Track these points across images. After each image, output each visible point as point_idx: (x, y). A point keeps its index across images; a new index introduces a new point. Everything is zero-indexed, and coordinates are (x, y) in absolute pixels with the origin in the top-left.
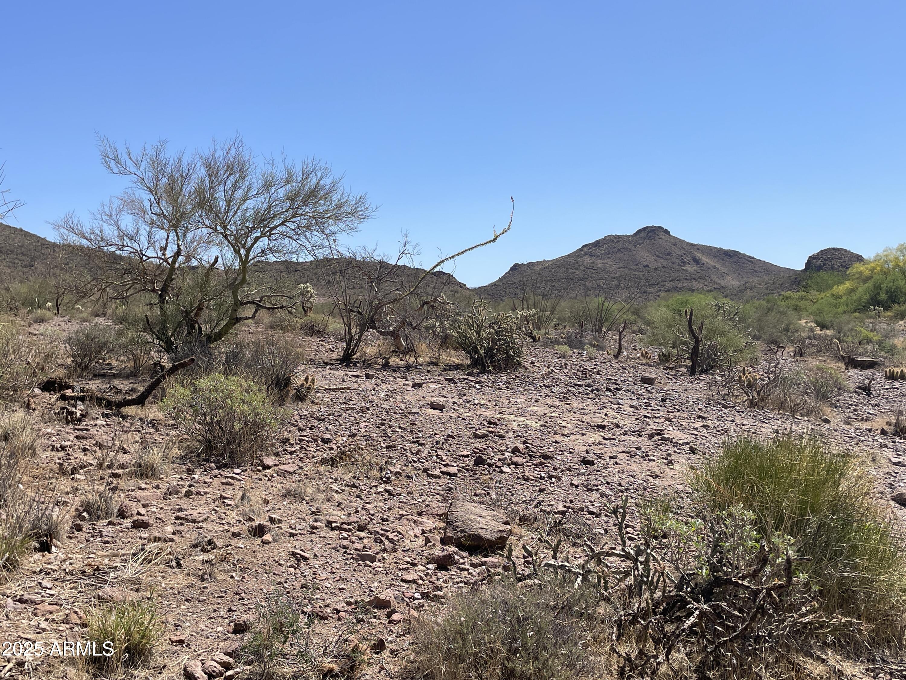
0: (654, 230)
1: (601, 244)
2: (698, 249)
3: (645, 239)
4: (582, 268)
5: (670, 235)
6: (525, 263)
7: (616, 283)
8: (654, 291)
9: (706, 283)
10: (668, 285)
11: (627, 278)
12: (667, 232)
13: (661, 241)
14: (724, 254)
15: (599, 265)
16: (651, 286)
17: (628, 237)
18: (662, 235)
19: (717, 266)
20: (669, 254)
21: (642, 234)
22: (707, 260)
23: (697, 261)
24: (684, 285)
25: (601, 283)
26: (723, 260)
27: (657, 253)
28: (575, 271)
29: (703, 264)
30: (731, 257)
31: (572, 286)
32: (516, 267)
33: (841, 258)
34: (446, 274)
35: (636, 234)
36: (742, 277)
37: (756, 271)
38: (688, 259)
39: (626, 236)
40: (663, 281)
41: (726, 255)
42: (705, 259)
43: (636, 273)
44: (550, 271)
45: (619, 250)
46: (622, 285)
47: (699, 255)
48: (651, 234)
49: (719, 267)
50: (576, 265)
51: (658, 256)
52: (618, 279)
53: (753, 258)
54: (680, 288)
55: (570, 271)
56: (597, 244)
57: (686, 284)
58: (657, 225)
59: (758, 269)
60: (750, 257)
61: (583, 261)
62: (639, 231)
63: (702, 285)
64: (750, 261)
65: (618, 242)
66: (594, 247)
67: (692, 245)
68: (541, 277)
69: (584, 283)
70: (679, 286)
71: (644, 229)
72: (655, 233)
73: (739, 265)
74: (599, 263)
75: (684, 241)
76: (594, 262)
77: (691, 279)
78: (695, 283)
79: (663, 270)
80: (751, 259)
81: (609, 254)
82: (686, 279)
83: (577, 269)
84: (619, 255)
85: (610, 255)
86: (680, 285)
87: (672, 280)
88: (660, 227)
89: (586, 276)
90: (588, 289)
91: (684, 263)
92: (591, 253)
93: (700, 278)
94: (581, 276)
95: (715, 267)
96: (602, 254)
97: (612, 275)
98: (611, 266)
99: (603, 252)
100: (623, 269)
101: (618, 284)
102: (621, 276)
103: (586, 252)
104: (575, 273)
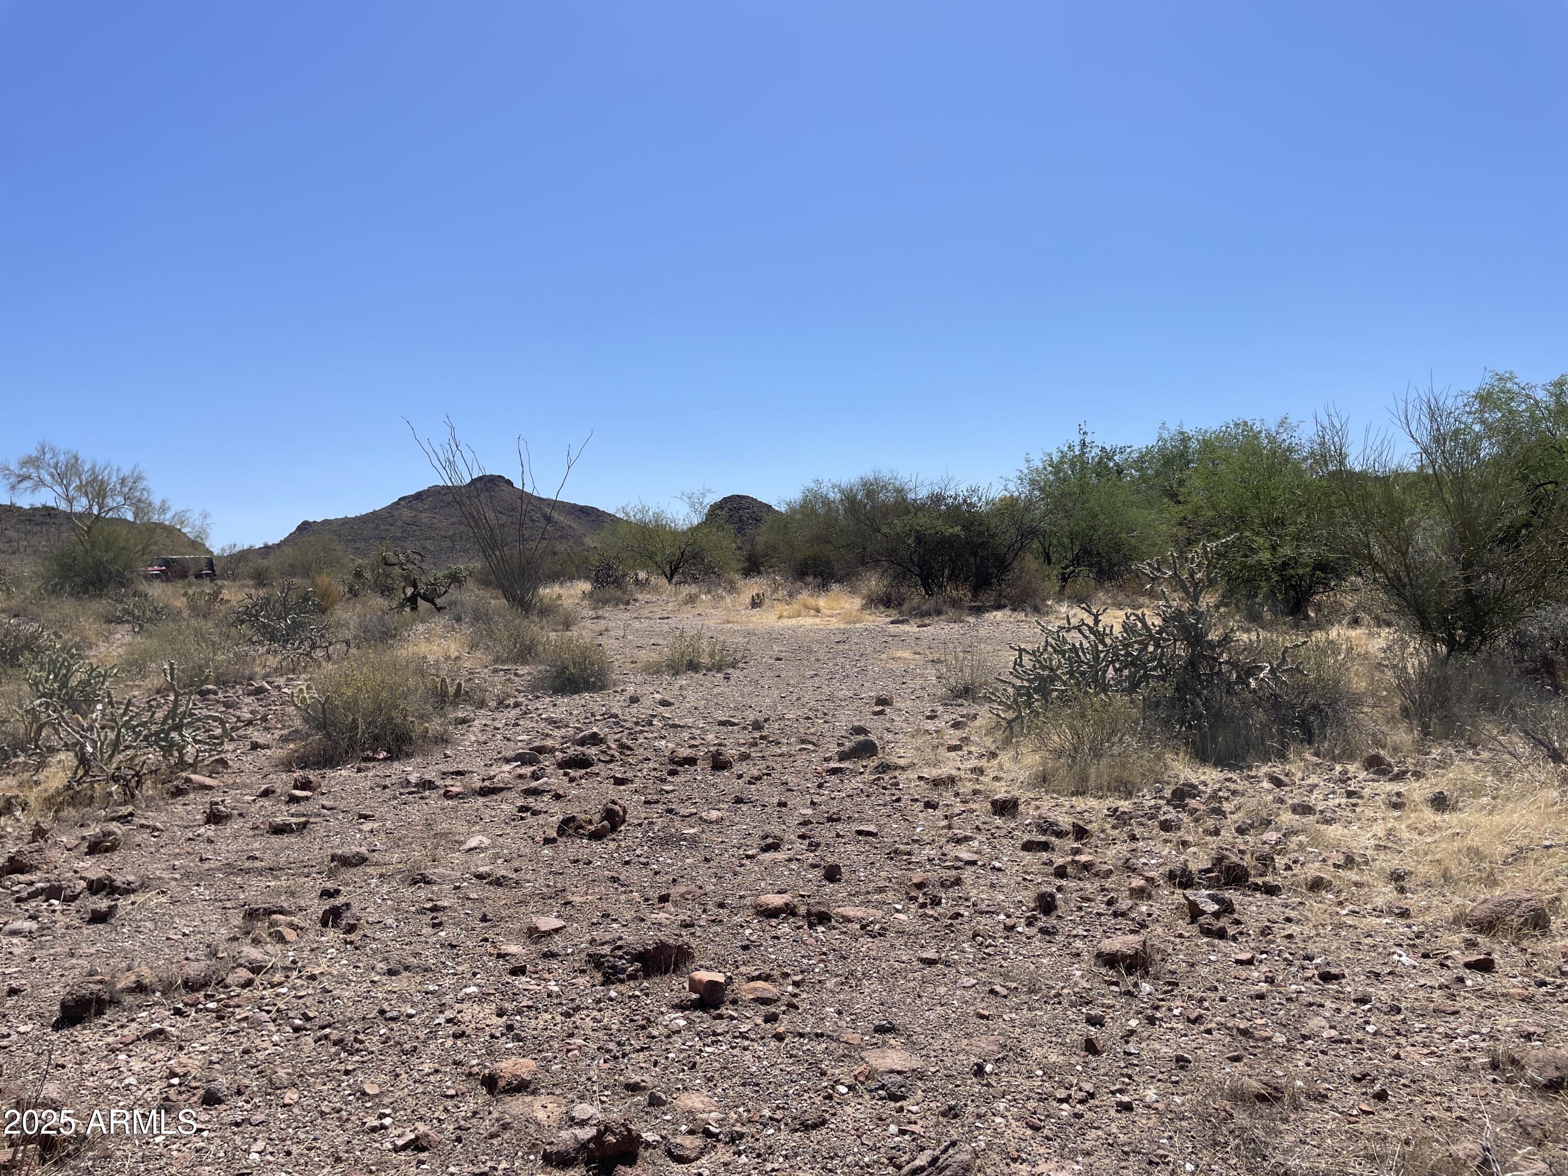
0: (493, 480)
1: (424, 497)
2: (549, 504)
3: (481, 490)
4: (399, 524)
5: (512, 486)
6: (319, 520)
12: (509, 483)
13: (502, 494)
14: (580, 510)
15: (424, 520)
17: (460, 488)
18: (504, 487)
19: (574, 525)
20: (514, 510)
21: (478, 485)
22: (560, 518)
23: (548, 519)
25: (427, 544)
26: (579, 518)
27: (499, 508)
28: (388, 527)
29: (556, 523)
30: (589, 514)
32: (305, 527)
33: (748, 508)
35: (469, 485)
38: (537, 516)
41: (583, 512)
42: (556, 515)
44: (352, 528)
45: (449, 503)
46: (457, 547)
47: (549, 511)
48: (489, 485)
49: (575, 527)
50: (390, 520)
51: (500, 513)
52: (452, 539)
55: (382, 527)
56: (419, 496)
58: (496, 474)
61: (401, 516)
62: (474, 481)
65: (446, 494)
66: (416, 500)
67: (541, 499)
68: (337, 535)
71: (480, 479)
72: (495, 484)
74: (424, 518)
76: (416, 516)
81: (436, 508)
83: (391, 525)
84: (449, 510)
85: (437, 510)
88: (500, 477)
89: (405, 535)
91: (532, 521)
92: (411, 508)
93: (561, 537)
94: (399, 535)
95: (570, 527)
96: (425, 510)
97: (443, 533)
98: (440, 521)
99: (427, 507)
100: (457, 526)
101: (451, 545)
102: (455, 534)
103: (404, 507)
104: (388, 530)
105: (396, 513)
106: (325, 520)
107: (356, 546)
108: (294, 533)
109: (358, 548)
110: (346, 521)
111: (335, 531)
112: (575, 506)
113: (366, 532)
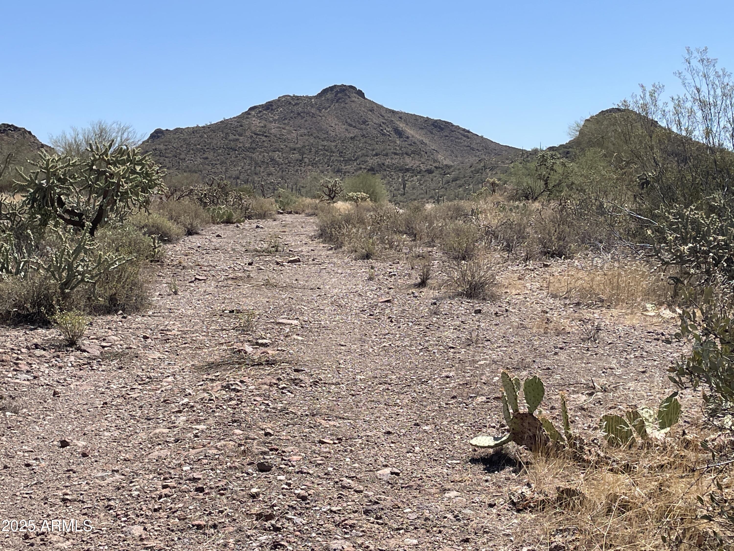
0: (344, 90)
2: (400, 118)
3: (332, 101)
4: (248, 134)
5: (364, 97)
6: (171, 129)
7: (297, 156)
8: (352, 170)
9: (423, 160)
10: (372, 161)
11: (313, 150)
12: (360, 94)
13: (353, 105)
14: (433, 125)
15: (273, 131)
16: (347, 162)
17: (311, 98)
18: (355, 97)
19: (426, 141)
20: (364, 122)
21: (329, 95)
22: (412, 132)
23: (399, 133)
24: (394, 161)
25: (276, 155)
26: (432, 133)
27: (349, 120)
28: (237, 137)
29: (408, 138)
30: (442, 129)
31: (233, 159)
32: (157, 135)
34: (20, 129)
35: (320, 95)
36: (456, 157)
37: (473, 149)
38: (388, 129)
39: (307, 97)
40: (363, 155)
41: (436, 127)
42: (410, 131)
43: (325, 143)
44: (201, 137)
45: (299, 114)
47: (401, 125)
48: (339, 95)
49: (428, 142)
51: (350, 125)
52: (301, 151)
53: (468, 132)
54: (388, 167)
55: (232, 137)
56: (269, 106)
57: (396, 160)
58: (347, 84)
59: (474, 146)
60: (464, 130)
61: (250, 124)
62: (325, 91)
63: (418, 163)
64: (464, 136)
65: (296, 104)
66: (266, 110)
67: (393, 112)
68: (188, 144)
69: (251, 155)
70: (386, 163)
71: (331, 88)
72: (346, 95)
73: (452, 141)
74: (274, 128)
75: (382, 107)
76: (265, 126)
77: (402, 154)
78: (408, 160)
79: (363, 140)
80: (466, 133)
81: (285, 119)
82: (395, 154)
83: (241, 135)
84: (299, 121)
85: (286, 121)
86: (388, 162)
87: (376, 155)
88: (351, 87)
89: (254, 145)
90: (256, 164)
91: (384, 135)
92: (260, 118)
93: (413, 152)
94: (247, 145)
95: (422, 143)
96: (275, 120)
97: (292, 145)
98: (290, 132)
99: (276, 117)
100: (307, 137)
101: (300, 157)
102: (304, 146)
103: (254, 116)
104: (237, 140)
105: (245, 122)
106: (177, 129)
107: (205, 156)
108: (147, 141)
109: (207, 158)
110: (195, 131)
111: (185, 140)
112: (427, 120)
113: (215, 142)
